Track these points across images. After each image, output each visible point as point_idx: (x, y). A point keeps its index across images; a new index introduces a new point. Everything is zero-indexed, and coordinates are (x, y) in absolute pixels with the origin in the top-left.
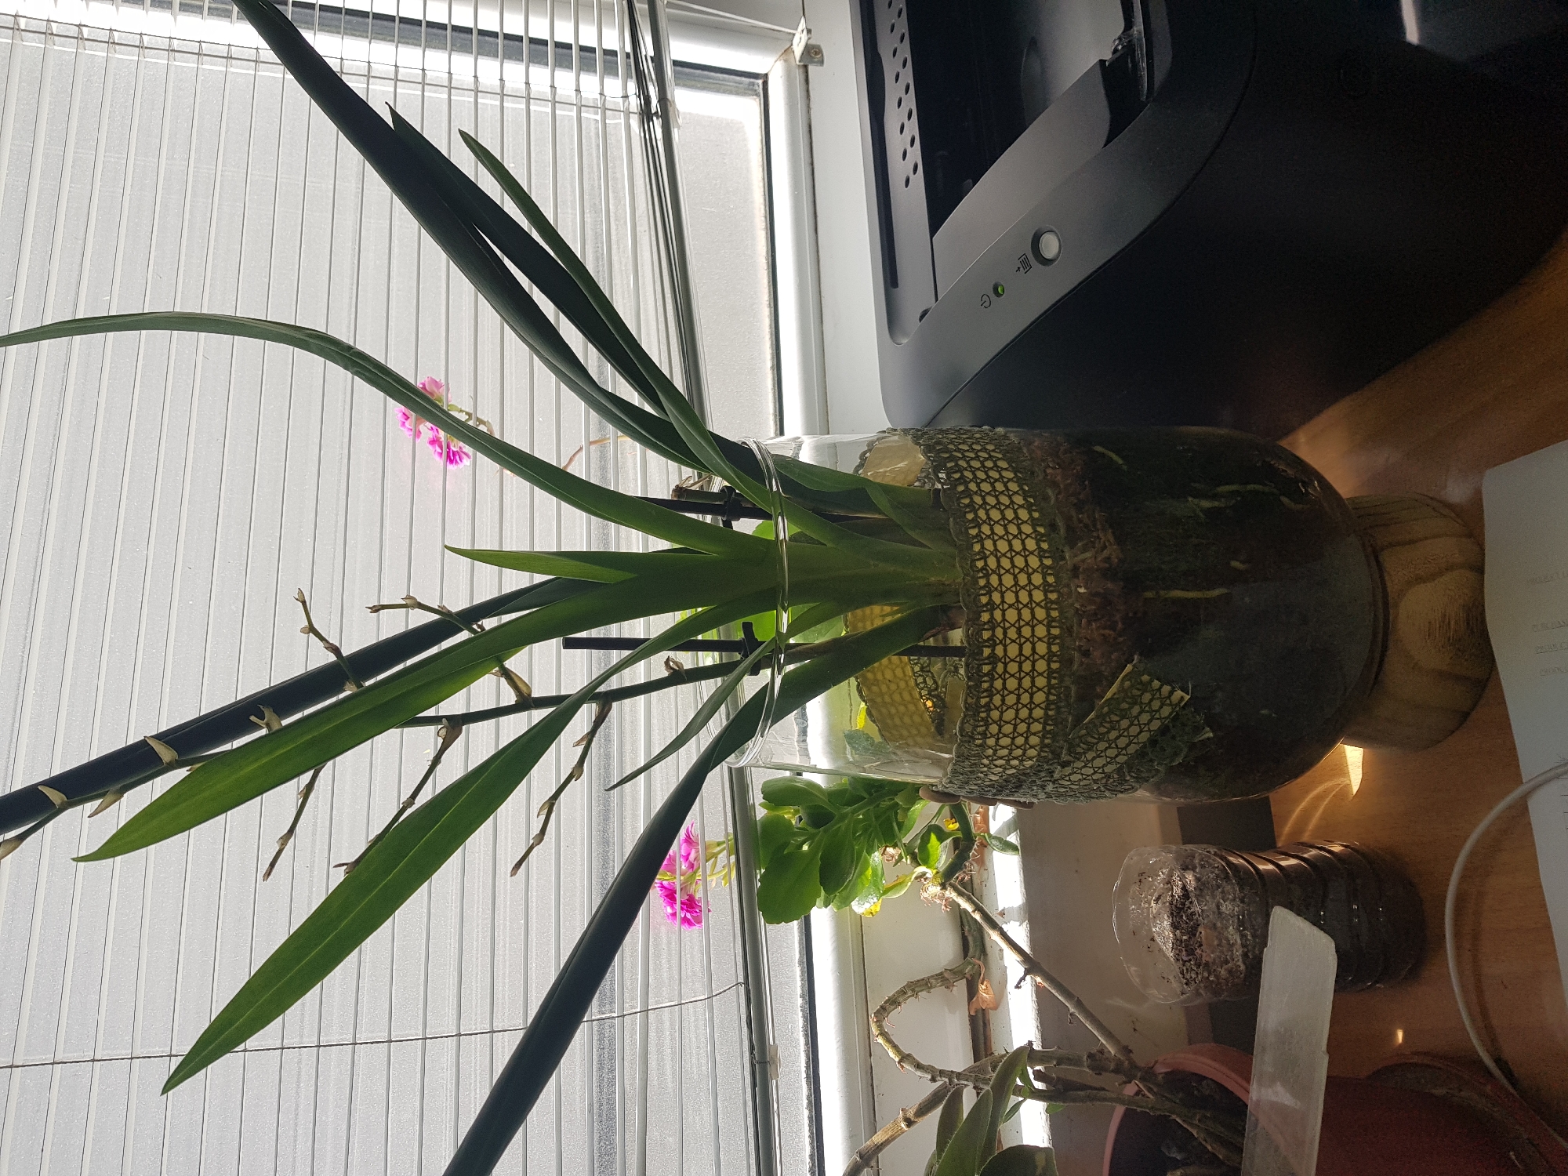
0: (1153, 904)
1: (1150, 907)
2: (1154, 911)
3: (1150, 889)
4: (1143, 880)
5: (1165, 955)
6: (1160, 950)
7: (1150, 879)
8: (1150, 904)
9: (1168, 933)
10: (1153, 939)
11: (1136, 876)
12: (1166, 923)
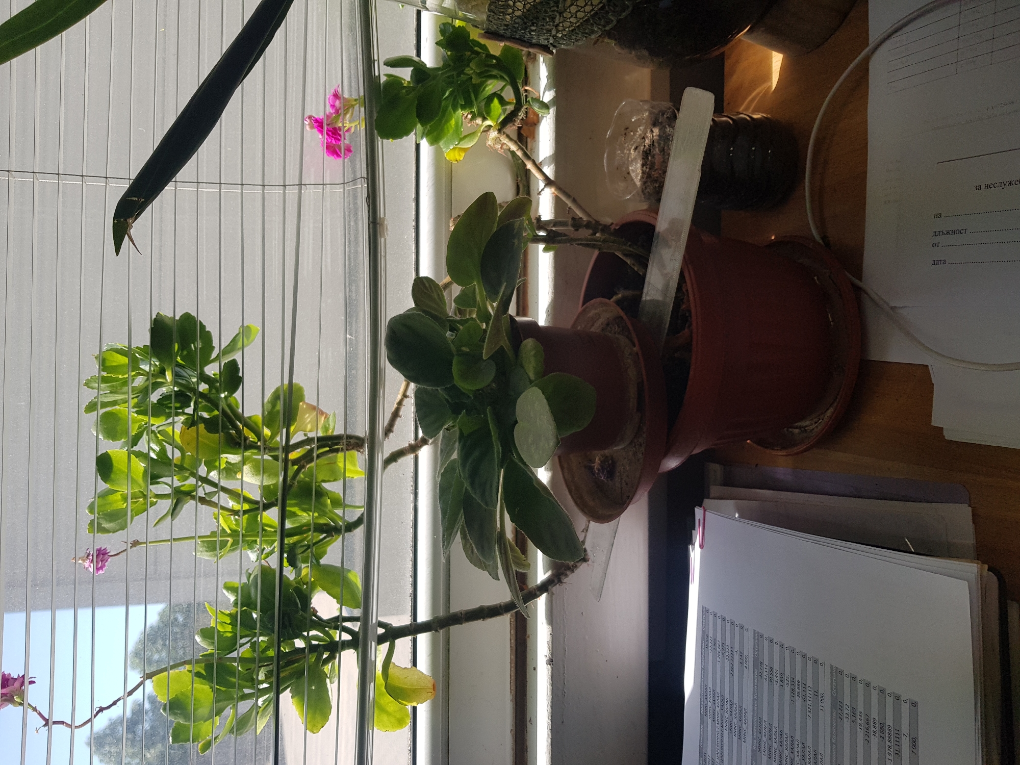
0: (632, 151)
1: (630, 153)
2: (632, 157)
3: (631, 141)
4: (627, 134)
5: (635, 184)
6: (632, 180)
7: (632, 134)
8: (630, 150)
9: (639, 171)
10: (629, 173)
11: (623, 129)
12: (639, 165)
